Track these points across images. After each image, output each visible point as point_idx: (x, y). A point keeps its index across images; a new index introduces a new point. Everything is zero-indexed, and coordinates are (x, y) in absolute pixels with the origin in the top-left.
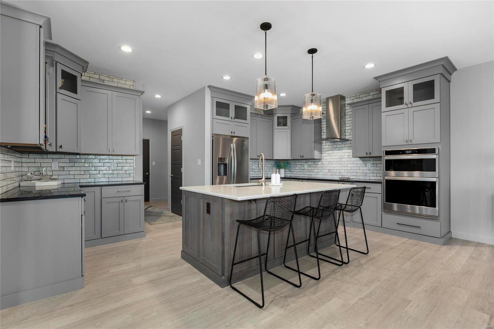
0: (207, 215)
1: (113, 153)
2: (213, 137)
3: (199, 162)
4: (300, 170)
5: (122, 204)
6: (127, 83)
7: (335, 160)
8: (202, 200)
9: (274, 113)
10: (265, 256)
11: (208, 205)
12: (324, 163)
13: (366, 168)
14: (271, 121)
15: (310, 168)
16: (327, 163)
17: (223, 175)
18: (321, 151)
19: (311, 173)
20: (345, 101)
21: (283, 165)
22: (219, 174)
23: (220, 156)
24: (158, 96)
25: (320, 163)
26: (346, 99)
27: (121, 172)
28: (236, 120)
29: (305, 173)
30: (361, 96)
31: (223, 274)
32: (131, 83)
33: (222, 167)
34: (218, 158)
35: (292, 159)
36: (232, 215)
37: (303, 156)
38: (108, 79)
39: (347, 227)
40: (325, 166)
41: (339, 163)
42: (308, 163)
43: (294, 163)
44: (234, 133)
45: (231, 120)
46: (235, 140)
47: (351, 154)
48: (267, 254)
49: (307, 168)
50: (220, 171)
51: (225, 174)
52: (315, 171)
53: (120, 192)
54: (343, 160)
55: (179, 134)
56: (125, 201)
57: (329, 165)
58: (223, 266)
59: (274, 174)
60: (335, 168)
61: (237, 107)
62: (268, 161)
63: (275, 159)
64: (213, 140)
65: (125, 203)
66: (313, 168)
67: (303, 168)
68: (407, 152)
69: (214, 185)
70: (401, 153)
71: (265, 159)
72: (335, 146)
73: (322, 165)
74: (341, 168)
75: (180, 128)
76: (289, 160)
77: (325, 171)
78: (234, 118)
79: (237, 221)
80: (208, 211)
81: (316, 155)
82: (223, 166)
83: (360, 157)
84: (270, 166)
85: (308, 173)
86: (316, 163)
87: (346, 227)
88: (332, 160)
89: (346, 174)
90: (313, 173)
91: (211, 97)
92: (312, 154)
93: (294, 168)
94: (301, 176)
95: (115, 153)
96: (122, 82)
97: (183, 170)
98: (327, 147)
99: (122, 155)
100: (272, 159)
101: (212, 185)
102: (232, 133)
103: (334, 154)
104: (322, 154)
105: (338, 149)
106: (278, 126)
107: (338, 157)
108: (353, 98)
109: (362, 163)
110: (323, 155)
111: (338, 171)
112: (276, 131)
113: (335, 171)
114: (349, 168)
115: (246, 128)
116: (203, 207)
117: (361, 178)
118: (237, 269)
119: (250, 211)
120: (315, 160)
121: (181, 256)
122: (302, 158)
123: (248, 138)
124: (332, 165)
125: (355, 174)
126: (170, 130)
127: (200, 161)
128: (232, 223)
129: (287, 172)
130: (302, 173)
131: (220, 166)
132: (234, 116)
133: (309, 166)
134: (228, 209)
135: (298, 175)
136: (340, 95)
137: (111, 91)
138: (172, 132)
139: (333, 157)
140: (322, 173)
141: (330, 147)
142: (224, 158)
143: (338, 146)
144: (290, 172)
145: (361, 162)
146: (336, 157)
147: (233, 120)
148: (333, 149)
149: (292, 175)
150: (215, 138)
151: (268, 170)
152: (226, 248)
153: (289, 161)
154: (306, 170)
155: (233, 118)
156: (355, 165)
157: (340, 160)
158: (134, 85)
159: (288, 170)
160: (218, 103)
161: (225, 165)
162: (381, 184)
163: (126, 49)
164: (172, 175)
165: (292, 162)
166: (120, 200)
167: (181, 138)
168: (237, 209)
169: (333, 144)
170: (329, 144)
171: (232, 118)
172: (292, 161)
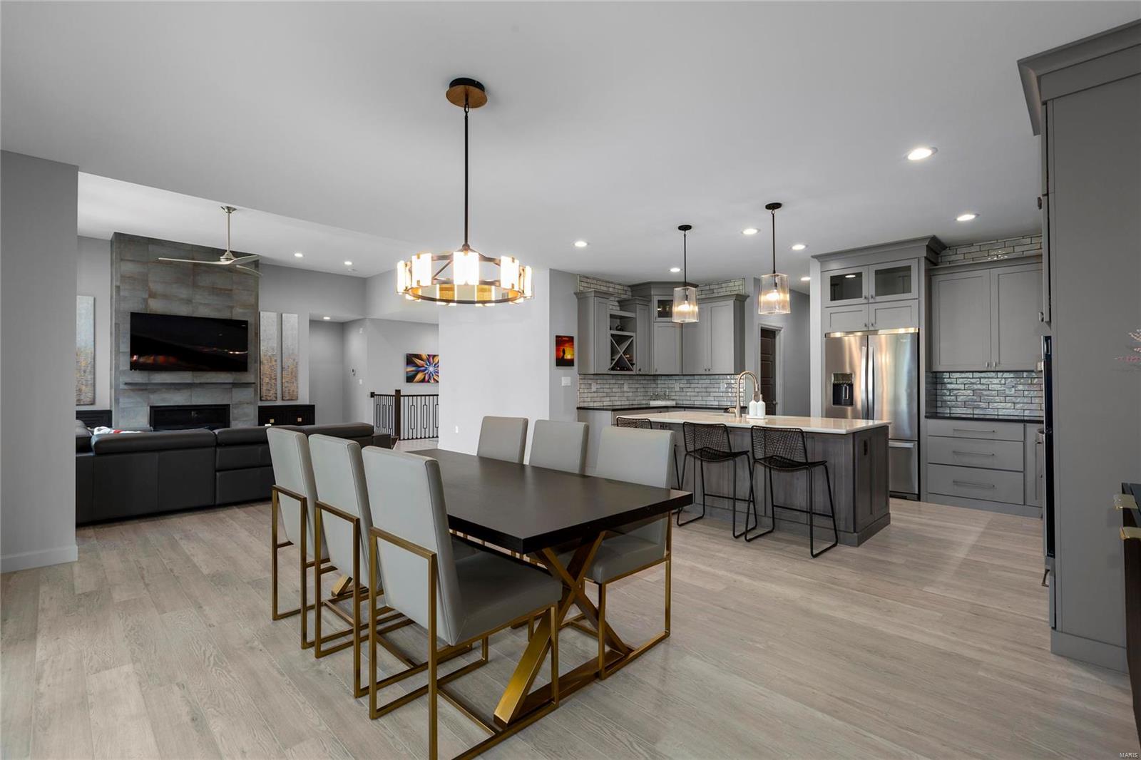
28: (880, 299)
45: (866, 302)
96: (731, 284)
115: (909, 308)
132: (871, 293)
147: (871, 300)
155: (870, 297)
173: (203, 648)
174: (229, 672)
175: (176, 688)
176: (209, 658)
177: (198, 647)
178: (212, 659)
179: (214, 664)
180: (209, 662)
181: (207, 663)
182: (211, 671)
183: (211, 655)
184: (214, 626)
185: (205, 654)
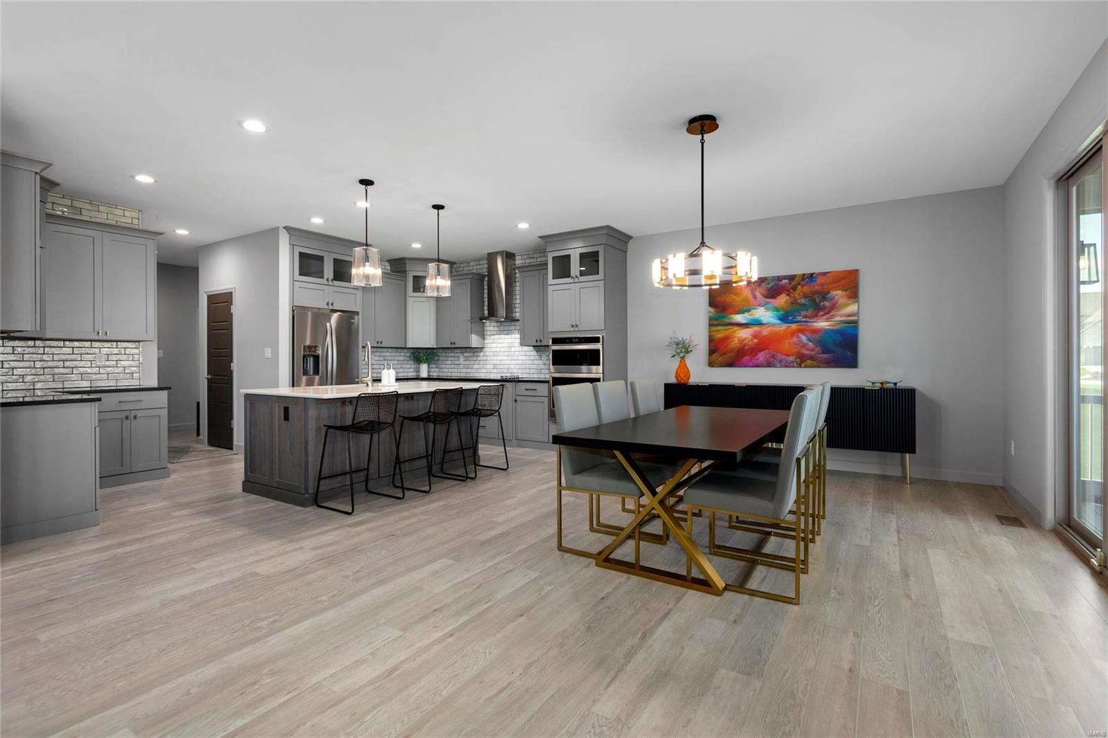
0: (284, 423)
1: (105, 338)
2: (293, 311)
3: (268, 352)
4: (452, 366)
5: (126, 423)
6: (127, 213)
7: (502, 349)
8: (277, 404)
9: (407, 269)
10: (366, 472)
11: (286, 410)
12: (488, 354)
13: (541, 362)
14: (403, 282)
15: (468, 362)
16: (491, 354)
17: (311, 373)
18: (483, 336)
19: (469, 371)
20: (515, 260)
21: (425, 357)
22: (305, 373)
23: (308, 343)
24: (182, 232)
25: (482, 354)
26: (517, 258)
27: (117, 370)
28: (336, 283)
29: (462, 370)
30: (535, 255)
31: (307, 492)
32: (135, 215)
33: (311, 361)
34: (304, 346)
35: (439, 347)
36: (318, 420)
37: (455, 343)
38: (89, 207)
39: (509, 447)
40: (489, 358)
41: (506, 354)
42: (465, 355)
43: (444, 354)
44: (332, 304)
45: (326, 282)
46: (335, 316)
47: (518, 340)
48: (368, 469)
49: (463, 362)
50: (307, 367)
51: (316, 372)
52: (475, 366)
53: (124, 402)
54: (513, 349)
55: (225, 301)
56: (132, 417)
57: (495, 358)
58: (306, 480)
59: (386, 370)
60: (502, 362)
61: (337, 262)
62: (399, 350)
63: (410, 346)
64: (293, 316)
65: (133, 421)
66: (472, 362)
67: (457, 362)
68: (574, 340)
69: (295, 388)
70: (568, 341)
71: (371, 347)
72: (502, 328)
73: (484, 358)
74: (509, 362)
75: (230, 291)
76: (434, 348)
77: (488, 366)
78: (332, 280)
79: (325, 426)
80: (286, 418)
81: (475, 341)
82: (312, 359)
83: (533, 346)
84: (402, 358)
85: (465, 370)
86: (476, 354)
87: (507, 448)
88: (498, 349)
89: (516, 371)
90: (473, 370)
91: (290, 244)
92: (468, 340)
93: (444, 362)
94: (453, 374)
95: (109, 338)
96: (119, 212)
97: (235, 366)
98: (492, 328)
99: (117, 341)
100: (403, 346)
101: (291, 388)
102: (328, 304)
103: (502, 341)
104: (484, 339)
105: (506, 332)
106: (414, 291)
107: (505, 345)
108: (525, 257)
109: (536, 354)
110: (486, 341)
111: (505, 367)
112: (410, 300)
113: (502, 366)
114: (520, 362)
115: (354, 296)
116: (278, 413)
117: (535, 376)
118: (325, 485)
119: (343, 415)
120: (476, 350)
121: (241, 489)
122: (454, 346)
123: (357, 313)
124: (499, 358)
125: (528, 371)
126: (205, 292)
127: (270, 352)
128: (319, 429)
129: (432, 370)
130: (456, 370)
131: (307, 360)
132: (331, 276)
133: (467, 359)
134: (312, 413)
135: (449, 374)
136: (506, 252)
137: (101, 232)
138: (209, 297)
139: (500, 345)
140: (485, 371)
141: (496, 329)
142: (316, 346)
143: (506, 328)
144: (437, 370)
145: (534, 353)
146: (504, 345)
147: (331, 283)
148: (501, 332)
149: (441, 374)
150: (298, 314)
151: (399, 366)
152: (310, 459)
153: (435, 351)
154: (462, 366)
155: (330, 279)
156: (528, 358)
157: (509, 349)
158: (140, 218)
159: (434, 366)
160: (302, 255)
161: (316, 358)
162: (547, 384)
163: (144, 179)
164: (209, 377)
165: (440, 353)
166: (123, 415)
167: (230, 309)
168: (325, 412)
169: (499, 324)
170: (494, 324)
171: (327, 280)
172: (441, 351)
173: (878, 615)
174: (870, 588)
175: (913, 597)
176: (879, 604)
177: (882, 619)
178: (876, 603)
179: (877, 598)
180: (880, 602)
181: (882, 602)
182: (882, 595)
183: (875, 606)
184: (854, 633)
185: (879, 610)
